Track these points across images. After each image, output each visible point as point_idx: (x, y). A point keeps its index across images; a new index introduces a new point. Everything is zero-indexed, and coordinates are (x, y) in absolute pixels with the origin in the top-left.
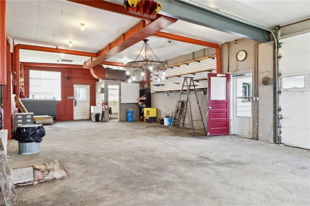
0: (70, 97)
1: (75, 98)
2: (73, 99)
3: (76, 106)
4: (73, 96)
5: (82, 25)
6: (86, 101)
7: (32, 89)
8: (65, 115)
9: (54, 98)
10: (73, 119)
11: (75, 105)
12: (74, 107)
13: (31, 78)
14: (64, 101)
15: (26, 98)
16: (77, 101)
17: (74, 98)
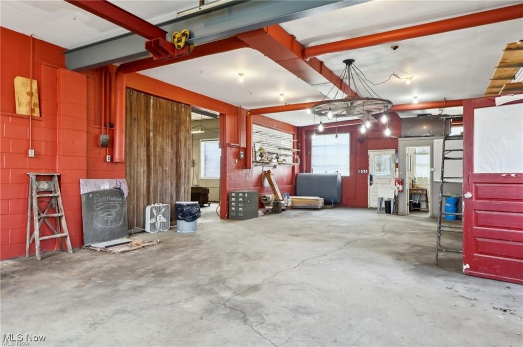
0: (362, 171)
1: (371, 173)
2: (367, 174)
3: (372, 186)
4: (368, 169)
5: (241, 74)
6: (389, 177)
7: (314, 161)
8: (355, 198)
9: (337, 172)
10: (367, 206)
11: (371, 184)
12: (369, 187)
13: (314, 146)
14: (354, 177)
15: (305, 172)
16: (373, 177)
17: (368, 171)
